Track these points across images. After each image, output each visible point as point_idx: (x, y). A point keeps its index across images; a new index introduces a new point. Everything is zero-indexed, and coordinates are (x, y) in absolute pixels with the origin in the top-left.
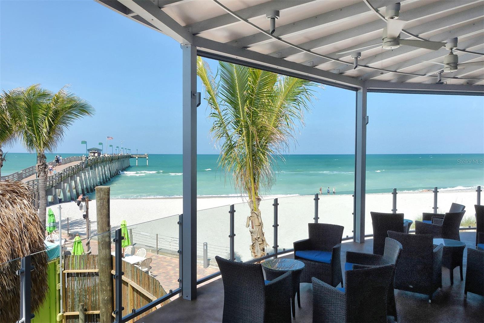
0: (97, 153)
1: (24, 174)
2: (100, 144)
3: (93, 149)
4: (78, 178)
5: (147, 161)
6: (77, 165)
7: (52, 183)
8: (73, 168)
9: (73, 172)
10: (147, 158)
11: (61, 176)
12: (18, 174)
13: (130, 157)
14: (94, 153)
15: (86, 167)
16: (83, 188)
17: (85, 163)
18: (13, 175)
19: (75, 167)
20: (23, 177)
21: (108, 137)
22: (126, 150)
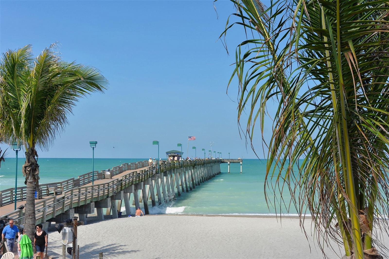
0: (176, 156)
1: (81, 180)
2: (180, 145)
3: (172, 152)
4: (147, 187)
5: (241, 166)
6: (145, 170)
7: (108, 192)
8: (139, 174)
9: (139, 179)
10: (241, 163)
11: (122, 184)
12: (74, 181)
13: (221, 162)
14: (174, 157)
15: (158, 173)
16: (153, 200)
17: (156, 168)
18: (67, 181)
19: (142, 173)
20: (80, 184)
21: (190, 137)
22: (215, 153)
